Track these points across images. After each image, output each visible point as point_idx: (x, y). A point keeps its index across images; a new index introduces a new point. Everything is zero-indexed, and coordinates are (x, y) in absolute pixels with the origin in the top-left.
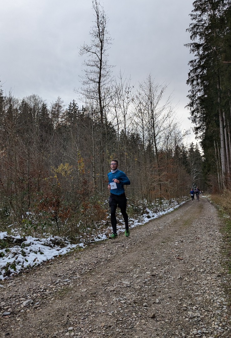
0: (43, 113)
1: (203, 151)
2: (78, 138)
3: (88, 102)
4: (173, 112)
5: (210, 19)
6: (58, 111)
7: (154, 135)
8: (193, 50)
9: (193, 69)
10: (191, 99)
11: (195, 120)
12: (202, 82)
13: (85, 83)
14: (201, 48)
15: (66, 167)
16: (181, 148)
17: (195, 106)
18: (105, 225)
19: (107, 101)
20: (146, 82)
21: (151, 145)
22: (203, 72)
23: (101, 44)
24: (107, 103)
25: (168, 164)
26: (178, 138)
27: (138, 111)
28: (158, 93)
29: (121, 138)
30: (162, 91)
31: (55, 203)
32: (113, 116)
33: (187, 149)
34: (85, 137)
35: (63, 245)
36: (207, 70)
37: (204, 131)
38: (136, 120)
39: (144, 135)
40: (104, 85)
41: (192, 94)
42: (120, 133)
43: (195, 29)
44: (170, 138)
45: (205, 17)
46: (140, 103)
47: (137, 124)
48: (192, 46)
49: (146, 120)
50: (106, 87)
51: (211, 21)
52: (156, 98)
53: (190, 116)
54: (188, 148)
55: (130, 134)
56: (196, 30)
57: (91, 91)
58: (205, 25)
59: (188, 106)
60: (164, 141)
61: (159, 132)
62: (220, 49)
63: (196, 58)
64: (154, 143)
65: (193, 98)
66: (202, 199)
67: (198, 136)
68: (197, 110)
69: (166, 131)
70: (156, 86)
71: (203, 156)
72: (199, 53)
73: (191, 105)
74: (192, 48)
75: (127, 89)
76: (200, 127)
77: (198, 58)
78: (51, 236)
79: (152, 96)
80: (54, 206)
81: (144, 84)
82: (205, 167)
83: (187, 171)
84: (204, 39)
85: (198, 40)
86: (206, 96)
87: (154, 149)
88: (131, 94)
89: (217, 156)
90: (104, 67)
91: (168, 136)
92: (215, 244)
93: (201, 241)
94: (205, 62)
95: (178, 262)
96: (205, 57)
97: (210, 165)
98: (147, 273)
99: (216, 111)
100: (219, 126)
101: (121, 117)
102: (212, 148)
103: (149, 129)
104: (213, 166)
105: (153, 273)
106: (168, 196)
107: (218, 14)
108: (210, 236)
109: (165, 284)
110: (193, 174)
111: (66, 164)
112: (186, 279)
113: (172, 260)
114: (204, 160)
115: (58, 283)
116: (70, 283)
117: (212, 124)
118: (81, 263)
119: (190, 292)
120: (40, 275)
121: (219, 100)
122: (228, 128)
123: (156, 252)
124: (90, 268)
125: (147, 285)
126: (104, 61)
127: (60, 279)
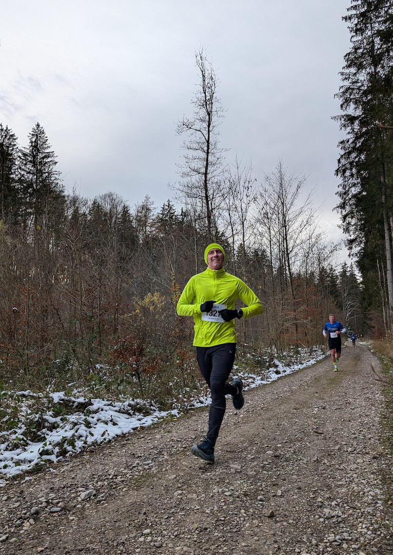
0: (123, 219)
1: (360, 275)
2: (174, 255)
3: (189, 203)
4: (315, 217)
5: (369, 79)
6: (145, 216)
7: (287, 251)
8: (344, 126)
9: (346, 153)
10: (341, 197)
11: (347, 228)
12: (358, 172)
13: (185, 175)
14: (357, 122)
15: (155, 297)
16: (329, 271)
17: (348, 208)
19: (217, 201)
20: (274, 172)
21: (283, 266)
22: (360, 158)
23: (208, 117)
24: (217, 204)
25: (307, 294)
26: (322, 255)
27: (263, 216)
28: (293, 189)
29: (239, 256)
30: (298, 186)
32: (225, 221)
33: (337, 273)
34: (184, 255)
36: (366, 155)
37: (362, 245)
38: (260, 230)
39: (272, 251)
40: (213, 178)
41: (343, 190)
42: (237, 249)
43: (347, 94)
44: (311, 255)
45: (363, 76)
46: (266, 203)
47: (261, 234)
48: (342, 119)
49: (275, 229)
50: (216, 180)
51: (370, 81)
52: (289, 197)
53: (340, 222)
54: (338, 270)
55: (251, 250)
56: (348, 96)
57: (193, 187)
58: (363, 88)
59: (338, 209)
60: (301, 261)
61: (294, 247)
63: (349, 136)
64: (286, 262)
65: (344, 196)
66: (359, 347)
67: (352, 253)
68: (351, 214)
69: (305, 245)
70: (289, 179)
71: (361, 283)
72: (353, 129)
73: (342, 206)
74: (343, 122)
75: (247, 182)
76: (356, 239)
77: (352, 137)
79: (284, 193)
81: (272, 176)
82: (364, 299)
83: (336, 305)
84: (360, 109)
86: (364, 193)
87: (287, 272)
88: (253, 190)
89: (382, 282)
90: (212, 151)
91: (308, 253)
92: (373, 412)
93: (353, 408)
94: (362, 143)
95: (315, 437)
96: (362, 135)
97: (371, 296)
98: (267, 452)
99: (380, 215)
100: (384, 237)
101: (237, 224)
102: (374, 270)
103: (279, 242)
104: (375, 297)
105: (277, 454)
106: (308, 342)
107: (382, 72)
108: (368, 400)
109: (293, 469)
110: (347, 309)
111: (155, 294)
112: (326, 461)
113: (306, 434)
114: (363, 289)
115: (135, 467)
116: (152, 466)
117: (373, 235)
118: (172, 438)
119: (330, 481)
120: (110, 455)
121: (383, 199)
123: (284, 422)
124: (184, 446)
125: (265, 471)
126: (212, 142)
127: (139, 462)
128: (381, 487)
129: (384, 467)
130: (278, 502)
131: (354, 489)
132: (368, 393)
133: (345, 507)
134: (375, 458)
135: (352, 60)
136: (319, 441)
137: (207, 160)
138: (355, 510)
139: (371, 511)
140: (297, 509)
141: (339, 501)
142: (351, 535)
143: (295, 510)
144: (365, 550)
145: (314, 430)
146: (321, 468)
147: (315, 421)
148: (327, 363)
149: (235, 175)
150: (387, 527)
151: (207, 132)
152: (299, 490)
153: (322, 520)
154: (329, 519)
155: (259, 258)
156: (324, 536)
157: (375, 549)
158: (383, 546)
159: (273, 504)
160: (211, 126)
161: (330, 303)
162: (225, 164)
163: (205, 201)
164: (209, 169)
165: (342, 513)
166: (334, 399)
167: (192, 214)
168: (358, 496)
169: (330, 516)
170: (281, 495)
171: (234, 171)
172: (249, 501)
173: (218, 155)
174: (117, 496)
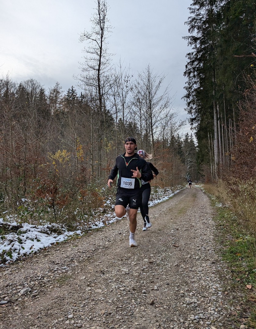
1: (197, 141)
2: (77, 125)
3: (87, 89)
4: (170, 102)
5: (207, 13)
6: (56, 97)
7: (151, 124)
8: (191, 43)
10: (187, 90)
11: (191, 111)
12: (198, 74)
14: (198, 41)
15: (63, 153)
16: (177, 138)
17: (191, 98)
18: (102, 212)
20: (145, 72)
21: (148, 134)
22: (200, 65)
23: (101, 31)
24: (106, 91)
25: (163, 153)
26: (174, 128)
27: (136, 100)
28: (156, 84)
29: (119, 127)
30: (160, 82)
31: (52, 190)
33: (182, 140)
34: (83, 124)
35: (60, 232)
36: (204, 64)
37: (199, 122)
38: (134, 110)
39: (141, 125)
40: (104, 73)
41: (189, 86)
42: (118, 122)
43: (193, 22)
44: (166, 128)
45: (203, 11)
46: (139, 92)
47: (135, 113)
48: (190, 39)
49: (144, 110)
50: (105, 75)
51: (208, 15)
52: (154, 88)
53: (186, 107)
54: (183, 138)
55: (128, 123)
56: (194, 24)
57: (90, 78)
58: (203, 19)
59: (185, 98)
60: (160, 131)
61: (156, 122)
62: (216, 43)
63: (193, 51)
64: (151, 132)
65: (189, 90)
66: (195, 189)
67: (193, 127)
68: (193, 102)
69: (163, 121)
70: (154, 77)
71: (197, 147)
72: (196, 46)
73: (188, 96)
74: (190, 41)
75: (127, 78)
76: (196, 118)
77: (195, 51)
78: (48, 223)
79: (151, 86)
80: (52, 193)
81: (143, 74)
82: (199, 157)
83: (181, 160)
84: (201, 33)
85: (196, 33)
86: (202, 88)
87: (151, 139)
88: (130, 83)
89: (211, 147)
90: (104, 55)
91: (164, 126)
92: (208, 232)
93: (195, 229)
94: (201, 55)
95: (174, 249)
96: (201, 50)
97: (203, 156)
98: (145, 260)
99: (211, 103)
100: (213, 118)
101: (119, 106)
102: (206, 139)
103: (146, 118)
104: (206, 156)
105: (151, 261)
107: (215, 10)
108: (204, 224)
109: (162, 271)
110: (187, 164)
111: (63, 151)
112: (183, 266)
113: (168, 248)
114: (199, 151)
115: (56, 271)
116: (68, 270)
117: (206, 116)
118: (79, 250)
119: (187, 279)
120: (37, 263)
121: (214, 93)
122: (222, 120)
123: (153, 239)
124: (88, 256)
125: (145, 273)
126: (104, 49)
127: (58, 267)
128: (219, 282)
129: (220, 269)
130: (155, 294)
131: (203, 284)
132: (204, 219)
133: (198, 296)
134: (213, 263)
136: (176, 252)
137: (100, 61)
138: (205, 298)
139: (215, 299)
140: (168, 299)
141: (194, 293)
142: (205, 315)
144: (214, 325)
145: (173, 244)
146: (180, 270)
147: (173, 238)
148: (176, 199)
149: (119, 72)
150: (226, 309)
152: (168, 286)
153: (185, 305)
154: (189, 304)
156: (187, 316)
157: (220, 324)
158: (226, 322)
159: (152, 296)
160: (103, 38)
161: (177, 160)
163: (98, 89)
164: (101, 67)
165: (197, 300)
166: (183, 223)
167: (89, 97)
168: (205, 289)
169: (190, 303)
170: (157, 289)
171: (118, 69)
172: (136, 294)
173: (107, 58)
174: (46, 292)
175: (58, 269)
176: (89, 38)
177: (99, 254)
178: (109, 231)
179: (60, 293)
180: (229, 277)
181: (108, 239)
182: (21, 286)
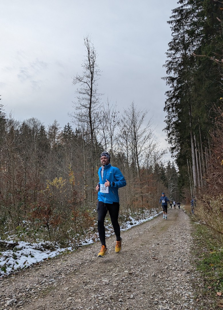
0: (41, 134)
1: (178, 168)
3: (80, 125)
4: (153, 134)
6: (54, 132)
7: (137, 154)
8: (169, 83)
9: (169, 99)
10: (167, 123)
11: (171, 141)
12: (177, 109)
13: (78, 108)
14: (175, 81)
15: (60, 180)
16: (160, 166)
17: (171, 130)
19: (96, 124)
20: (130, 108)
21: (134, 162)
22: (177, 101)
23: (91, 75)
24: (97, 126)
25: (148, 178)
26: (157, 156)
27: (123, 133)
28: (140, 118)
30: (143, 116)
32: (101, 136)
33: (165, 167)
34: (78, 155)
36: (181, 100)
37: (179, 151)
39: (128, 154)
40: (94, 111)
41: (168, 119)
43: (170, 65)
44: (150, 156)
45: (178, 55)
46: (125, 126)
47: (122, 144)
48: (168, 79)
49: (130, 141)
50: (96, 112)
51: (183, 58)
52: (138, 122)
53: (167, 137)
54: (166, 165)
56: (171, 66)
57: (82, 115)
58: (179, 62)
59: (165, 130)
60: (145, 159)
61: (140, 151)
62: (191, 82)
63: (171, 89)
64: (136, 160)
65: (169, 123)
67: (173, 155)
68: (173, 133)
69: (147, 150)
70: (138, 112)
71: (178, 173)
72: (173, 85)
73: (168, 129)
74: (168, 81)
75: (114, 113)
76: (175, 147)
77: (173, 89)
79: (135, 120)
80: (46, 214)
81: (128, 110)
82: (180, 181)
83: (165, 185)
84: (177, 74)
85: (172, 74)
86: (180, 121)
87: (137, 166)
88: (117, 118)
89: (190, 172)
90: (94, 95)
91: (149, 155)
92: (186, 246)
93: (175, 244)
94: (178, 93)
95: (153, 261)
96: (178, 89)
97: (184, 180)
98: (125, 271)
99: (188, 134)
100: (191, 147)
101: (108, 138)
102: (185, 165)
103: (132, 148)
104: (186, 180)
105: (131, 272)
106: (149, 206)
107: (189, 54)
108: (183, 239)
109: (140, 281)
110: (170, 187)
111: (60, 178)
112: (160, 276)
113: (148, 260)
114: (180, 176)
115: (43, 283)
116: (54, 282)
117: (185, 145)
118: (68, 264)
119: (162, 288)
120: (28, 276)
121: (190, 125)
122: (199, 148)
123: (135, 253)
124: (74, 269)
125: (124, 283)
126: (94, 90)
127: (46, 280)
128: (192, 290)
129: (194, 278)
130: (131, 302)
131: (176, 292)
132: (183, 235)
133: (171, 304)
134: (188, 273)
135: (173, 46)
136: (155, 264)
137: (91, 100)
138: (177, 305)
139: (187, 306)
140: (143, 306)
141: (168, 300)
143: (141, 307)
145: (153, 257)
146: (157, 280)
147: (153, 252)
149: (107, 109)
151: (91, 84)
152: (144, 294)
155: (121, 158)
159: (128, 304)
160: (93, 80)
161: (161, 184)
162: (101, 103)
163: (89, 124)
164: (92, 105)
165: (170, 307)
166: (164, 239)
167: (82, 131)
168: (179, 296)
170: (133, 298)
172: (113, 302)
173: (97, 97)
174: (30, 302)
175: (45, 281)
176: (81, 81)
177: (85, 267)
178: (97, 247)
179: (43, 303)
180: (202, 286)
181: (95, 254)
182: (9, 297)
